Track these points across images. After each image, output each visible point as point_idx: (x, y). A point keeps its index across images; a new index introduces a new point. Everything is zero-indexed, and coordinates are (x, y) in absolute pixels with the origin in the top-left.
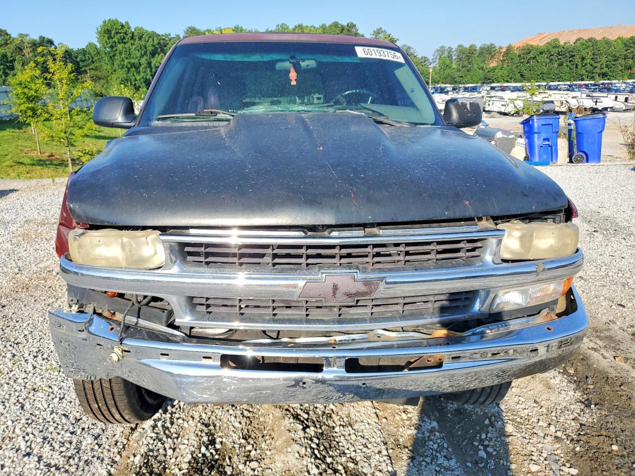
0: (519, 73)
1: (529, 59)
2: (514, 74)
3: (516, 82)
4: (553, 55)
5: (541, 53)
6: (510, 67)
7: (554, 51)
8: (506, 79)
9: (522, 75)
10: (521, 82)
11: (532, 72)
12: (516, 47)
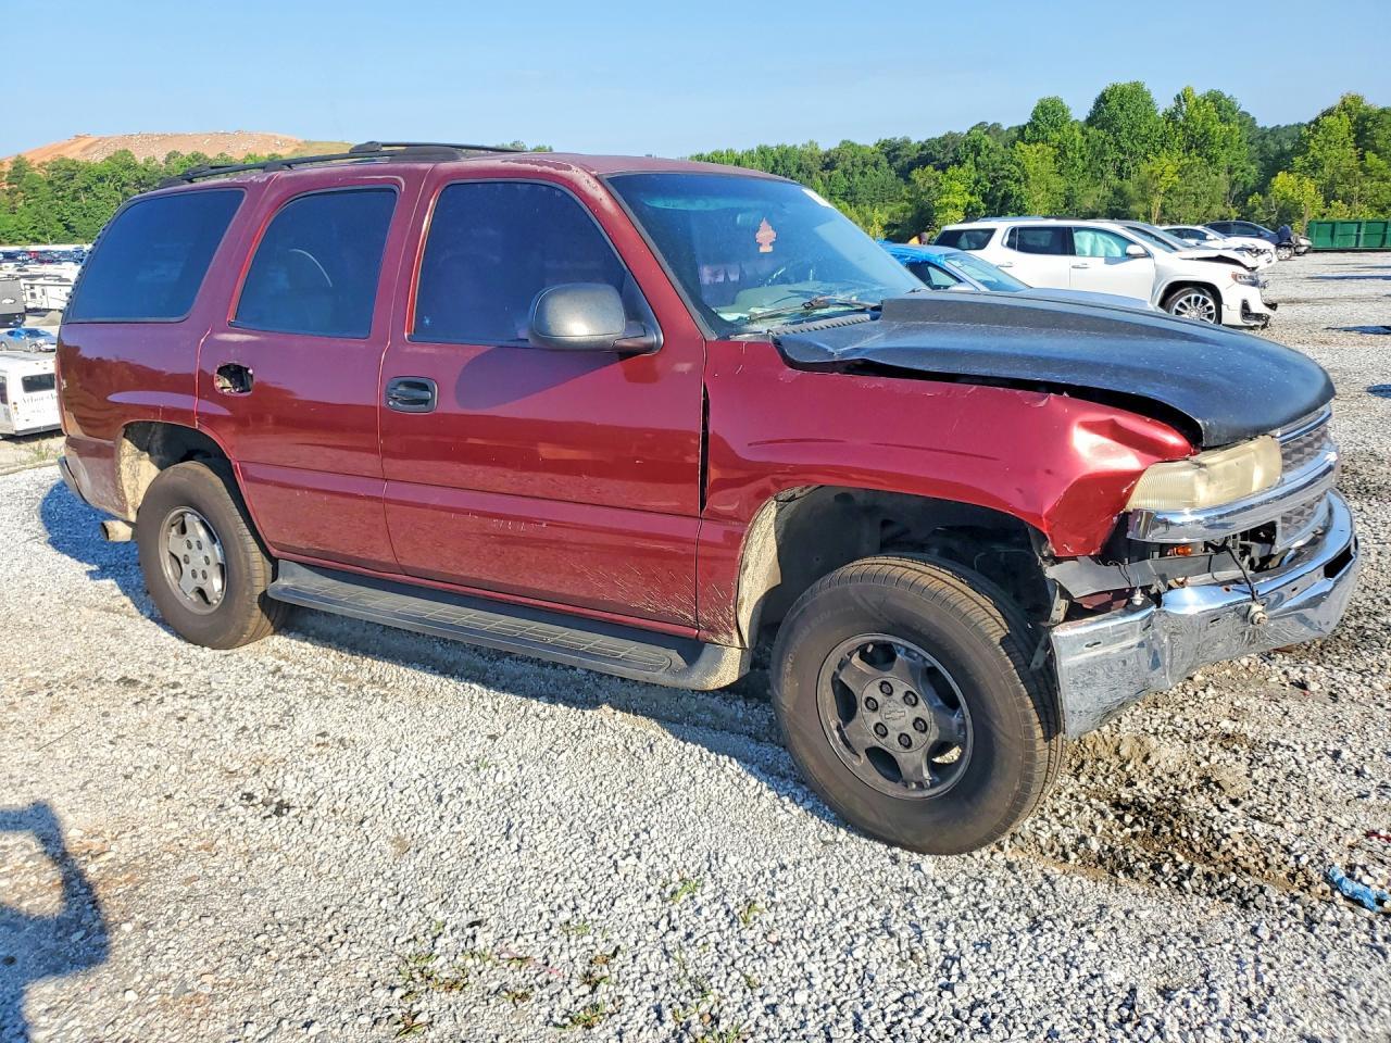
0: (60, 220)
1: (75, 192)
2: (49, 225)
3: (56, 243)
4: (127, 185)
5: (101, 179)
6: (34, 207)
7: (126, 176)
8: (30, 236)
9: (68, 227)
10: (70, 241)
11: (90, 220)
12: (37, 162)
